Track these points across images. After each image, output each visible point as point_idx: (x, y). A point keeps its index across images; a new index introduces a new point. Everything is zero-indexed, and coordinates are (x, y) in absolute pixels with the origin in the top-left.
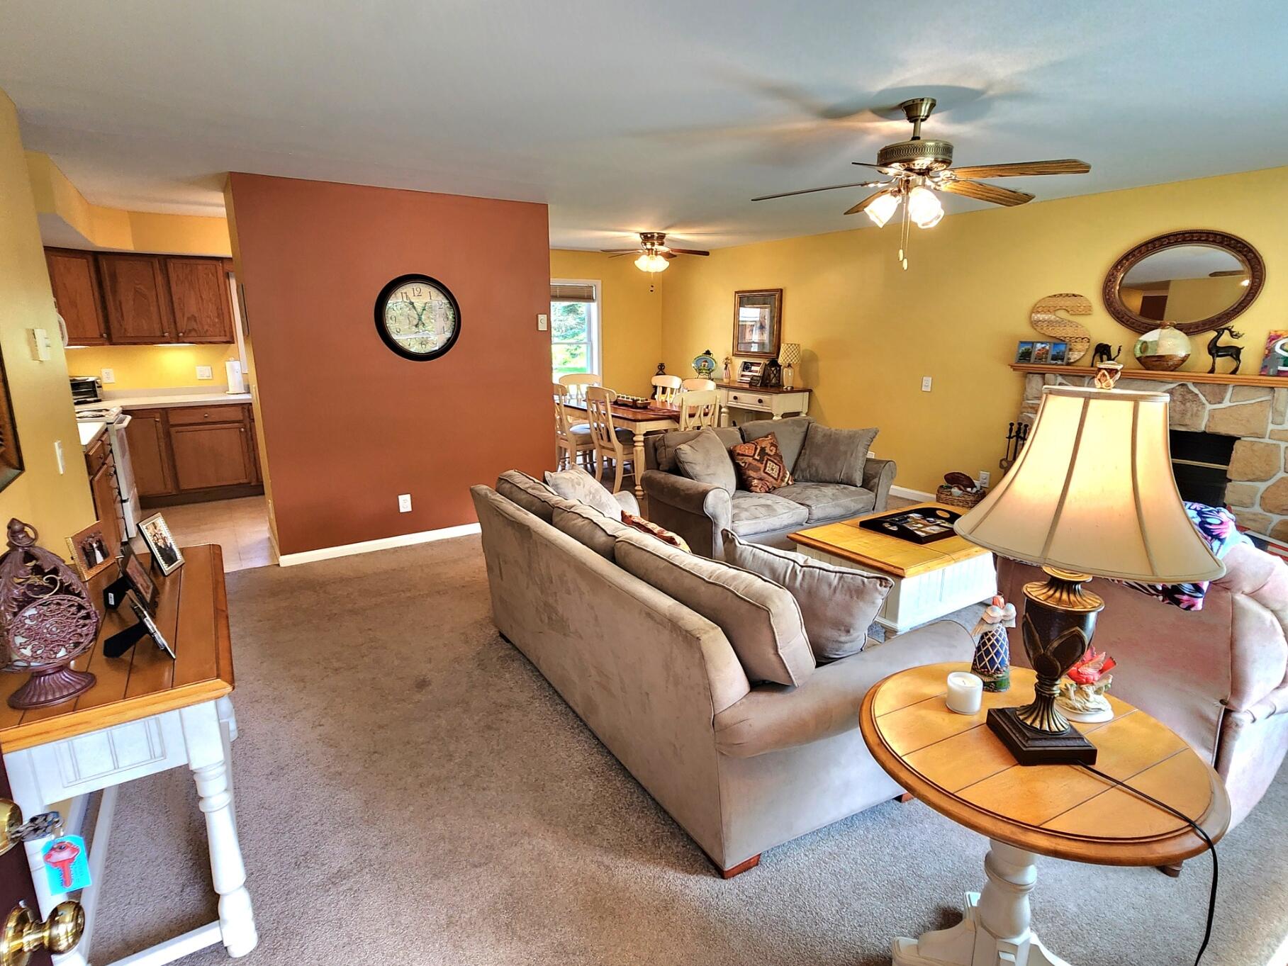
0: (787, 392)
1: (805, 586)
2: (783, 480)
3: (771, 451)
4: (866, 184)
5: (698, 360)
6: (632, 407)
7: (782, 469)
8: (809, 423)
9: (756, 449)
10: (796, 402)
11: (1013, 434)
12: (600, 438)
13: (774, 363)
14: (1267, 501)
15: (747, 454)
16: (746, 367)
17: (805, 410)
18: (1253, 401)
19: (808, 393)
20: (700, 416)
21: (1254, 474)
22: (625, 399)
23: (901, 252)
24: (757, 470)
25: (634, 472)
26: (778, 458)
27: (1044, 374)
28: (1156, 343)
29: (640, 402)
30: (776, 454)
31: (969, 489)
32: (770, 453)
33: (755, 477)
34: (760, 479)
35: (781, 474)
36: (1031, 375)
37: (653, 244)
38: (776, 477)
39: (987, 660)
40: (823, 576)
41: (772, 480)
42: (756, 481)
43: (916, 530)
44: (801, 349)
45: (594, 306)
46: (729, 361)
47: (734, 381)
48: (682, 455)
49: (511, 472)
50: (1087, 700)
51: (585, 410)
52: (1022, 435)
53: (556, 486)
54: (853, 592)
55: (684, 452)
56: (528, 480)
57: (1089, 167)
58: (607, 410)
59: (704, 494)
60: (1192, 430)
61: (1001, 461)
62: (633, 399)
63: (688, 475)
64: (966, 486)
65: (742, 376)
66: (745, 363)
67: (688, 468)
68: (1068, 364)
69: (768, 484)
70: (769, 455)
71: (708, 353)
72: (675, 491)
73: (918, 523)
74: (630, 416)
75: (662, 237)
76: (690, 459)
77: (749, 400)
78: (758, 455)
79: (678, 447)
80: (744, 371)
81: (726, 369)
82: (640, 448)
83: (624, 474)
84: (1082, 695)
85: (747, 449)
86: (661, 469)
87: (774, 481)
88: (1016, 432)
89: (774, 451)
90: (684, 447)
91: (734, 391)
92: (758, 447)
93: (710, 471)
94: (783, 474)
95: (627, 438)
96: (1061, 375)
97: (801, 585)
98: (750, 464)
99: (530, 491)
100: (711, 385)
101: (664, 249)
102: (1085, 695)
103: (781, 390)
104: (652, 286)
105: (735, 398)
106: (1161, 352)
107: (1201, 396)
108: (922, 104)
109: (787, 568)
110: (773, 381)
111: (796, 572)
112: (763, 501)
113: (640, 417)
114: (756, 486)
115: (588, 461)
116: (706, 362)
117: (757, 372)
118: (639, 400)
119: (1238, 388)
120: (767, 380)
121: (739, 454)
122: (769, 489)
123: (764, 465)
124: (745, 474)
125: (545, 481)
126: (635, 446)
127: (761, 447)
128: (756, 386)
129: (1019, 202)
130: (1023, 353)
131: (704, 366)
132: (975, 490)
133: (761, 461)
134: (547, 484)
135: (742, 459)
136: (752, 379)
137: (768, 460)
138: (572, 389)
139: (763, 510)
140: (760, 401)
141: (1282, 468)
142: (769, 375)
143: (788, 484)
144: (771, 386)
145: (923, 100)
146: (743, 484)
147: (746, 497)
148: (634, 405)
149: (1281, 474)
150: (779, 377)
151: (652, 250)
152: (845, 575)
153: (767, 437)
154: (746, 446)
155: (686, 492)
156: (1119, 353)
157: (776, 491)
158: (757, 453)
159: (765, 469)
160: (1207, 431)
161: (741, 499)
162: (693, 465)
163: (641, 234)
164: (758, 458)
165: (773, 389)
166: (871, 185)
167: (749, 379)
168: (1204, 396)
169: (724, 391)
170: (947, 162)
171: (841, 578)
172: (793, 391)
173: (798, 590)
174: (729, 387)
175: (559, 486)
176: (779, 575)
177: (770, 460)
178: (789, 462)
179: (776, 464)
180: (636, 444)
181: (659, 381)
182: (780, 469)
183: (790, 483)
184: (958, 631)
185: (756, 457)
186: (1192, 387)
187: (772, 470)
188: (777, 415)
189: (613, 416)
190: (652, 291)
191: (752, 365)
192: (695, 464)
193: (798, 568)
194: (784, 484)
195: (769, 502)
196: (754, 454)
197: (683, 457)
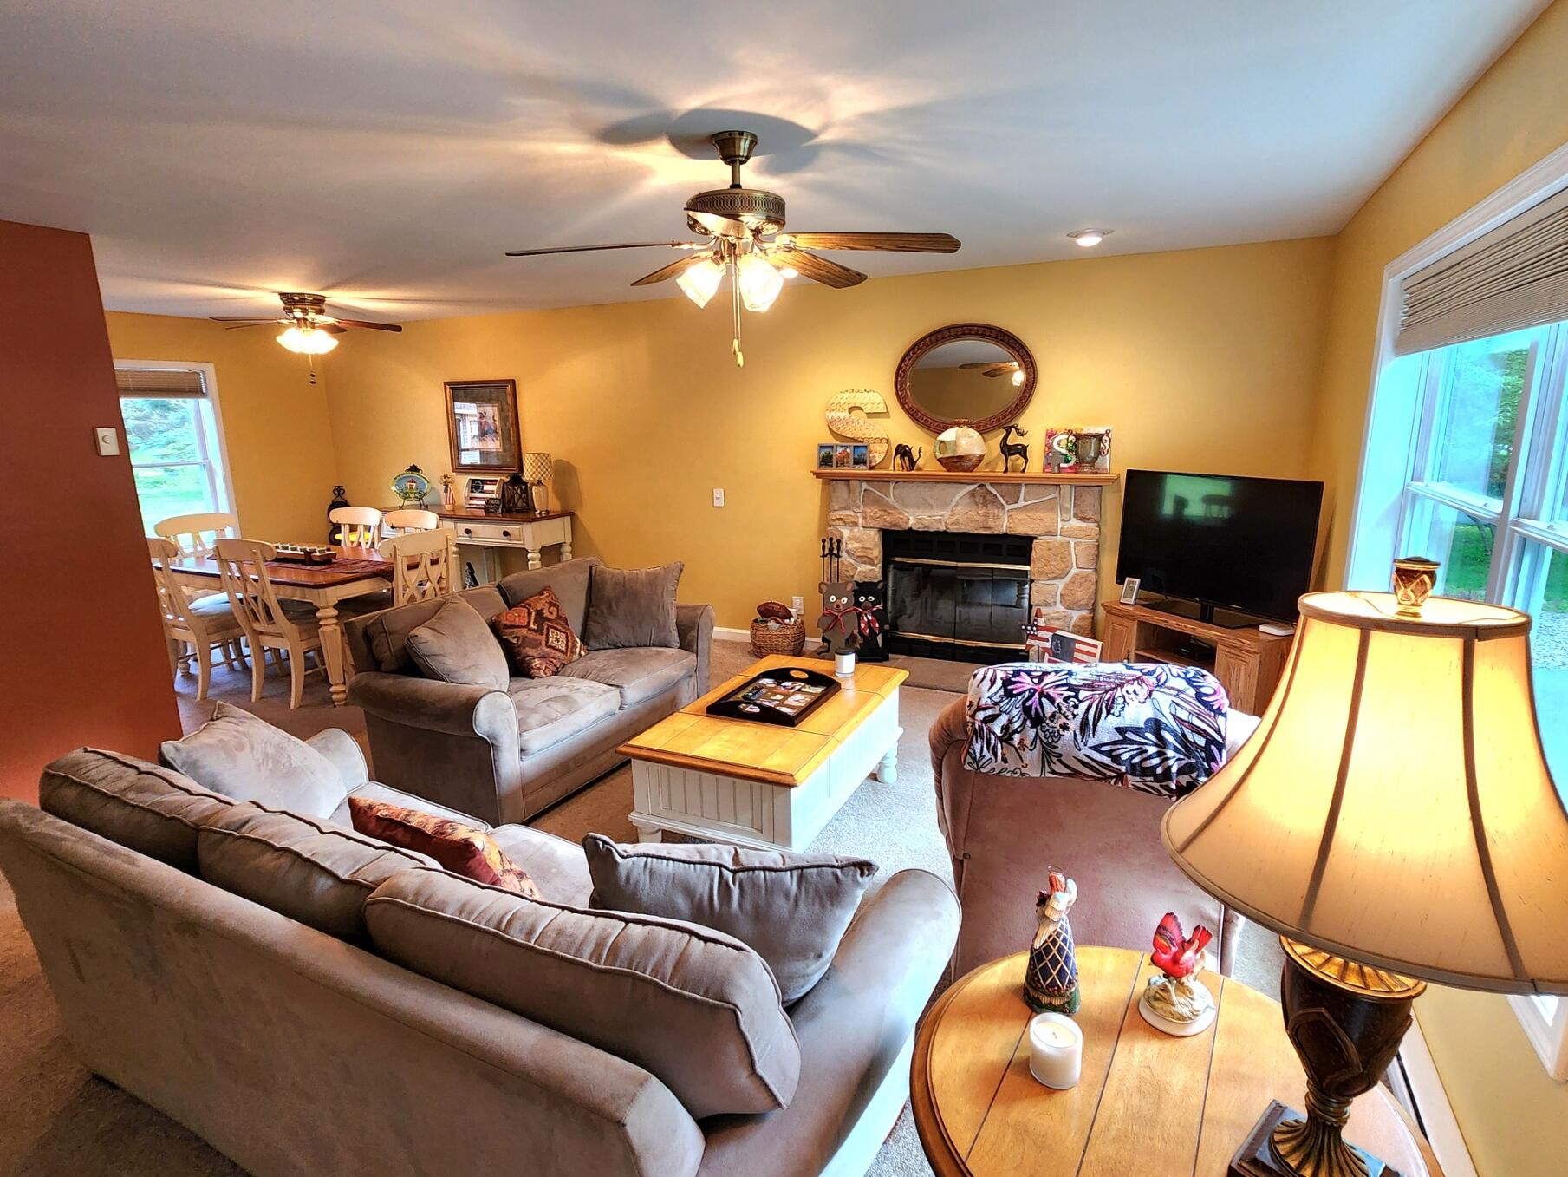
0: (542, 519)
1: (748, 906)
2: (573, 652)
3: (551, 614)
4: (679, 244)
5: (399, 480)
6: (303, 562)
7: (570, 637)
8: (591, 568)
9: (530, 614)
10: (557, 531)
11: (827, 551)
12: (251, 617)
13: (517, 479)
14: (1066, 598)
15: (518, 624)
16: (476, 486)
17: (569, 540)
18: (1043, 500)
19: (569, 518)
20: (426, 566)
21: (1053, 573)
22: (290, 551)
23: (736, 342)
24: (537, 645)
25: (324, 664)
26: (562, 620)
27: (849, 481)
28: (954, 443)
29: (318, 554)
30: (559, 617)
31: (787, 621)
32: (550, 617)
33: (535, 655)
34: (543, 657)
35: (570, 644)
36: (834, 482)
37: (305, 311)
38: (564, 649)
39: (1055, 973)
40: (773, 881)
41: (559, 654)
42: (537, 661)
43: (778, 705)
44: (553, 461)
45: (205, 405)
46: (450, 480)
47: (461, 507)
48: (421, 646)
49: (78, 753)
50: (1192, 999)
51: (219, 576)
52: (835, 551)
53: (193, 768)
54: (825, 897)
55: (423, 640)
56: (119, 768)
57: (959, 245)
58: (260, 574)
59: (471, 705)
60: (996, 532)
61: (820, 584)
62: (304, 550)
63: (435, 675)
64: (784, 618)
65: (471, 499)
66: (473, 481)
67: (433, 664)
68: (871, 468)
69: (554, 661)
70: (550, 620)
71: (414, 469)
72: (416, 705)
73: (775, 694)
74: (303, 579)
75: (319, 301)
76: (435, 650)
77: (489, 534)
78: (535, 622)
79: (412, 633)
80: (472, 492)
81: (446, 491)
82: (331, 632)
83: (306, 670)
84: (1184, 993)
85: (518, 616)
86: (383, 670)
87: (563, 656)
88: (829, 549)
89: (555, 613)
90: (423, 632)
91: (462, 522)
92: (532, 610)
93: (468, 664)
94: (573, 643)
95: (304, 615)
96: (865, 481)
97: (740, 905)
98: (524, 638)
99: (131, 797)
100: (430, 519)
101: (327, 319)
102: (1188, 992)
103: (531, 516)
104: (313, 376)
105: (468, 531)
106: (960, 452)
107: (998, 496)
108: (740, 139)
109: (712, 881)
110: (519, 504)
111: (727, 884)
112: (554, 692)
113: (321, 579)
114: (539, 668)
115: (233, 657)
116: (413, 481)
117: (492, 492)
118: (315, 551)
119: (1028, 487)
120: (510, 502)
121: (506, 627)
122: (557, 668)
123: (544, 636)
124: (519, 653)
125: (165, 763)
126: (321, 626)
127: (536, 611)
128: (495, 512)
129: (848, 283)
130: (823, 457)
131: (411, 488)
132: (793, 620)
133: (539, 631)
134: (172, 767)
135: (513, 633)
136: (487, 503)
137: (549, 627)
138: (185, 541)
139: (558, 706)
140: (506, 534)
141: (1074, 564)
142: (513, 497)
143: (580, 655)
144: (518, 511)
145: (741, 133)
146: (519, 669)
147: (527, 689)
148: (307, 559)
149: (1074, 570)
150: (527, 499)
151: (305, 320)
152: (805, 870)
153: (541, 594)
154: (516, 612)
155: (438, 706)
156: (920, 455)
157: (568, 669)
158: (532, 621)
159: (547, 642)
160: (1009, 533)
161: (520, 693)
162: (442, 658)
163: (282, 295)
164: (535, 628)
165: (519, 516)
166: (685, 247)
167: (483, 503)
168: (1002, 497)
169: (448, 524)
170: (780, 222)
171: (801, 878)
172: (548, 516)
173: (737, 916)
174: (455, 517)
175: (200, 764)
176: (701, 899)
177: (552, 627)
178: (576, 625)
179: (561, 631)
180: (321, 623)
181: (339, 515)
182: (567, 637)
183: (583, 653)
184: (934, 887)
185: (532, 626)
186: (989, 488)
187: (558, 640)
188: (533, 551)
189: (272, 582)
190: (313, 383)
191: (483, 484)
192: (443, 656)
193: (729, 875)
194: (576, 657)
195: (564, 691)
196: (529, 623)
197: (423, 649)
